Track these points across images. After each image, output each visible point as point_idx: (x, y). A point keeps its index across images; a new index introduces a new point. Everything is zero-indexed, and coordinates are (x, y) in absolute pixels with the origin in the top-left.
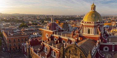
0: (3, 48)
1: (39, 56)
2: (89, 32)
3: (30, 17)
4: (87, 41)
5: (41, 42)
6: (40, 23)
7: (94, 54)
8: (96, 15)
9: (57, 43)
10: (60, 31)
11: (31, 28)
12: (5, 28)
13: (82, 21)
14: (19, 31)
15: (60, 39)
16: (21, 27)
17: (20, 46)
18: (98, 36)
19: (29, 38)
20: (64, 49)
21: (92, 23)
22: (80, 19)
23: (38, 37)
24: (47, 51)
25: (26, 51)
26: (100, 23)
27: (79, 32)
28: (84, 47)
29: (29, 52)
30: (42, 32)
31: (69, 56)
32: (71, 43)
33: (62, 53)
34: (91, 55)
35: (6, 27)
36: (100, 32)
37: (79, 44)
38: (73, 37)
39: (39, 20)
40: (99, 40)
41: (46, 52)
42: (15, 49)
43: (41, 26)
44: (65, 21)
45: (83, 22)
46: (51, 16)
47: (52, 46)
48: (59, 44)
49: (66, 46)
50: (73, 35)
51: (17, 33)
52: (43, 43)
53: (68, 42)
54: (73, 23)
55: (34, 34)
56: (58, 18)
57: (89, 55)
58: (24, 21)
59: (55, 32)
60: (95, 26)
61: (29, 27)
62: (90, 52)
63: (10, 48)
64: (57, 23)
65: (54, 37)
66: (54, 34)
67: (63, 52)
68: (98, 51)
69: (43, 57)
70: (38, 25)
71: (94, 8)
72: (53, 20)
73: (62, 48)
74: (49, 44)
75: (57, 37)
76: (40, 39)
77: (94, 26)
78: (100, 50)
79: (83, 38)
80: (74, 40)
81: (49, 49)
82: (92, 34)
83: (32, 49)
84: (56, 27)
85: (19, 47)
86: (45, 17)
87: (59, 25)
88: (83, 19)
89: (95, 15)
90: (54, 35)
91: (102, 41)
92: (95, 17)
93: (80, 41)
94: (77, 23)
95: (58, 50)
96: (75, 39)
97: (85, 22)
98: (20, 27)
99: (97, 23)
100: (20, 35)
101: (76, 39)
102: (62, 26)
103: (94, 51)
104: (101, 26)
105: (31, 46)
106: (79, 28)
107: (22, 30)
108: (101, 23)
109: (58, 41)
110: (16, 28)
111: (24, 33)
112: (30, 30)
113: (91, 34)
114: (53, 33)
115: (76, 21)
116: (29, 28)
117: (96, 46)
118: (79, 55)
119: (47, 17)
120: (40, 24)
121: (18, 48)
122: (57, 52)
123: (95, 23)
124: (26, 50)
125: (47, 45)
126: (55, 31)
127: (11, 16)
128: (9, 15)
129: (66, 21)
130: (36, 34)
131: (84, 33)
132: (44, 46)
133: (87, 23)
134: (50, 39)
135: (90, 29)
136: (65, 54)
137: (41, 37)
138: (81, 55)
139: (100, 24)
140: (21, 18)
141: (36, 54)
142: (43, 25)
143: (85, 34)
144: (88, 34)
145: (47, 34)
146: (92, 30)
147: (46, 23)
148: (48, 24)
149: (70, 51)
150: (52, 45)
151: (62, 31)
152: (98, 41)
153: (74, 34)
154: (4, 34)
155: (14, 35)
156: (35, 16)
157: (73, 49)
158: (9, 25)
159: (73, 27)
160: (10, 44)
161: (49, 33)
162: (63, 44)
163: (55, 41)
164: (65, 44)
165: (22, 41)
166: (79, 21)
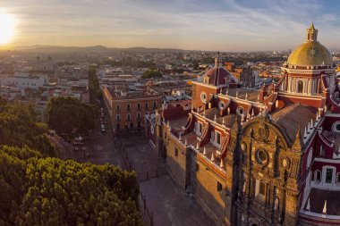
0: (103, 126)
1: (182, 144)
2: (300, 89)
3: (169, 56)
4: (296, 109)
5: (190, 111)
6: (190, 69)
7: (309, 140)
9: (225, 113)
10: (233, 86)
11: (169, 79)
12: (111, 79)
13: (285, 64)
14: (140, 87)
15: (233, 105)
16: (146, 77)
17: (140, 120)
18: (321, 98)
19: (163, 103)
20: (240, 127)
21: (308, 68)
22: (280, 59)
23: (183, 99)
24: (201, 131)
25: (153, 132)
26: (326, 68)
27: (277, 90)
28: (287, 124)
29: (161, 135)
30: (193, 89)
31: (251, 144)
32: (256, 113)
33: (236, 137)
34: (302, 143)
35: (112, 77)
36: (326, 90)
37: (275, 118)
38: (262, 101)
39: (187, 61)
40: (321, 107)
41: (199, 133)
42: (129, 127)
43: (192, 75)
45: (287, 67)
46: (214, 53)
48: (229, 116)
49: (245, 121)
51: (135, 90)
52: (193, 115)
53: (250, 113)
54: (264, 69)
55: (175, 92)
57: (297, 142)
58: (154, 64)
59: (223, 88)
60: (314, 76)
61: (164, 76)
62: (300, 134)
64: (228, 68)
65: (218, 100)
66: (221, 94)
67: (238, 135)
68: (320, 132)
69: (191, 146)
70: (185, 72)
71: (314, 34)
73: (236, 125)
74: (207, 117)
75: (225, 101)
76: (187, 105)
79: (287, 102)
80: (264, 107)
81: (205, 128)
82: (307, 94)
83: (168, 127)
84: (226, 79)
85: (139, 123)
86: (202, 55)
87: (231, 73)
88: (286, 60)
89: (316, 50)
90: (221, 96)
91: (329, 109)
92: (315, 56)
93: (278, 109)
94: (273, 69)
95: (227, 131)
96: (267, 105)
97: (293, 67)
98: (143, 77)
99: (320, 68)
100: (143, 94)
101: (271, 103)
102: (239, 75)
103: (308, 133)
104: (327, 74)
105: (166, 122)
106: (277, 80)
107: (147, 84)
108: (330, 68)
109: (229, 109)
110: (134, 79)
111: (152, 90)
112: (166, 84)
113: (304, 94)
114: (218, 91)
115: (272, 64)
116: (164, 79)
117: (315, 121)
118: (274, 142)
119: (206, 56)
120: (189, 71)
121: (136, 125)
122: (224, 135)
123: (315, 68)
124: (155, 129)
125: (202, 119)
126: (223, 86)
127: (125, 52)
128: (121, 51)
129: (249, 63)
130: (178, 93)
131: (289, 92)
132: (195, 119)
133: (298, 67)
134: (210, 104)
135: (302, 82)
136: (241, 139)
137: (190, 100)
138: (277, 142)
139: (327, 71)
140: (147, 57)
141: (175, 138)
142: (197, 72)
143: (291, 93)
144: (299, 94)
145: (203, 93)
146: (308, 84)
147: (204, 69)
148: (208, 72)
149: (252, 134)
150: (212, 119)
151: (239, 86)
152: (320, 109)
153: (265, 94)
154: (107, 94)
155: (128, 95)
158: (120, 72)
159: (263, 77)
160: (118, 117)
161: (208, 90)
162: (240, 117)
163: (222, 108)
164: (243, 115)
165: (147, 108)
166: (278, 64)
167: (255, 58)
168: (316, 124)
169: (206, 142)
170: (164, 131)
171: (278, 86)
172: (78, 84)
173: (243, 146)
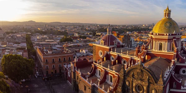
0: (37, 72)
1: (89, 83)
2: (161, 48)
3: (76, 27)
5: (92, 62)
7: (167, 79)
8: (171, 24)
9: (115, 63)
10: (119, 46)
11: (77, 43)
12: (40, 43)
13: (151, 32)
14: (61, 48)
15: (119, 58)
16: (63, 41)
17: (61, 68)
18: (173, 53)
19: (75, 57)
20: (125, 71)
21: (165, 35)
22: (147, 29)
23: (87, 55)
24: (100, 75)
25: (69, 76)
26: (176, 35)
27: (146, 49)
28: (153, 69)
29: (75, 77)
30: (93, 48)
31: (132, 82)
32: (134, 63)
33: (123, 78)
34: (163, 80)
35: (42, 41)
36: (176, 48)
37: (146, 65)
38: (137, 55)
39: (88, 31)
40: (174, 59)
42: (54, 73)
43: (92, 39)
44: (126, 32)
45: (152, 34)
46: (106, 25)
47: (107, 68)
48: (117, 65)
49: (127, 68)
50: (138, 53)
51: (57, 50)
52: (95, 65)
53: (131, 63)
54: (137, 36)
55: (82, 51)
56: (116, 28)
57: (161, 80)
58: (67, 33)
59: (113, 48)
61: (74, 41)
62: (162, 75)
63: (47, 72)
64: (115, 35)
66: (112, 51)
67: (124, 76)
68: (173, 74)
69: (94, 84)
70: (88, 38)
71: (168, 13)
72: (109, 31)
73: (122, 70)
74: (103, 66)
75: (114, 56)
76: (90, 59)
77: (168, 39)
78: (175, 74)
79: (152, 56)
80: (139, 59)
81: (103, 73)
82: (165, 51)
83: (79, 73)
84: (114, 42)
85: (60, 70)
86: (98, 27)
87: (117, 38)
88: (151, 30)
89: (169, 23)
91: (178, 60)
93: (147, 61)
94: (143, 36)
95: (116, 74)
97: (156, 34)
98: (61, 41)
99: (172, 35)
100: (62, 52)
101: (142, 57)
102: (122, 39)
103: (167, 75)
104: (177, 39)
105: (78, 69)
106: (146, 43)
107: (64, 46)
109: (117, 61)
110: (55, 43)
111: (67, 50)
112: (76, 45)
113: (163, 51)
114: (110, 50)
115: (142, 33)
116: (74, 43)
117: (170, 68)
118: (146, 80)
119: (100, 27)
120: (90, 37)
121: (58, 71)
122: (114, 77)
123: (169, 35)
125: (100, 67)
126: (113, 46)
127: (48, 25)
128: (46, 24)
129: (128, 32)
130: (84, 51)
131: (154, 50)
132: (96, 68)
133: (159, 35)
134: (105, 58)
135: (162, 44)
136: (126, 78)
137: (92, 56)
138: (149, 80)
139: (177, 37)
140: (62, 28)
141: (84, 79)
142: (95, 38)
143: (155, 50)
144: (160, 51)
145: (100, 51)
146: (165, 45)
147: (100, 36)
148: (103, 38)
149: (133, 75)
151: (123, 46)
152: (172, 60)
153: (139, 51)
154: (39, 52)
155: (52, 53)
156: (83, 26)
157: (138, 72)
158: (46, 38)
159: (137, 41)
160: (47, 67)
161: (103, 49)
162: (124, 65)
163: (113, 60)
164: (126, 65)
165: (65, 61)
166: (146, 33)
167: (132, 29)
168: (171, 69)
169: (103, 82)
170: (76, 75)
171: (147, 46)
172: (20, 46)
173: (127, 83)
